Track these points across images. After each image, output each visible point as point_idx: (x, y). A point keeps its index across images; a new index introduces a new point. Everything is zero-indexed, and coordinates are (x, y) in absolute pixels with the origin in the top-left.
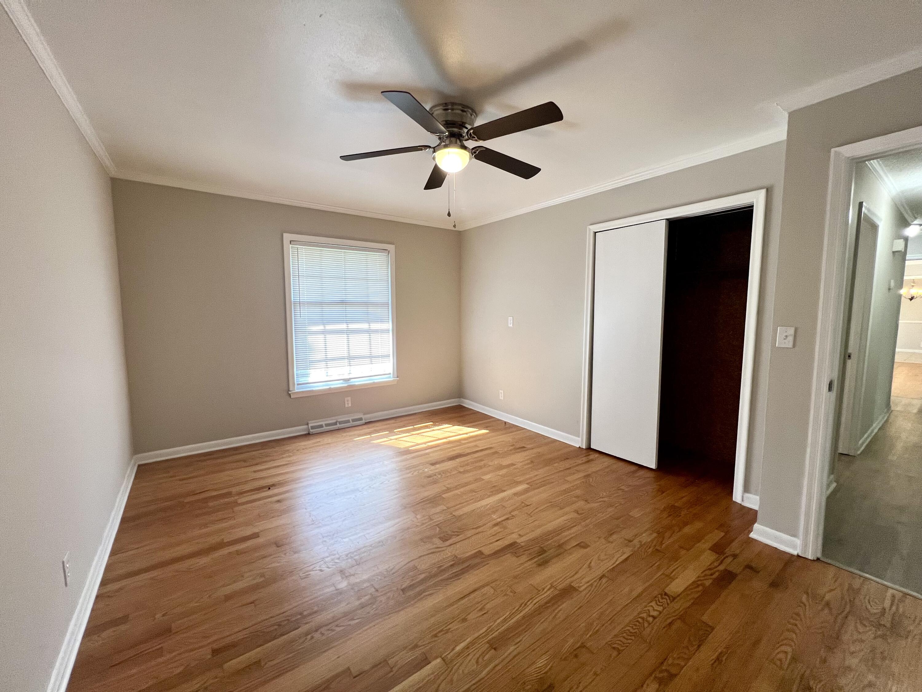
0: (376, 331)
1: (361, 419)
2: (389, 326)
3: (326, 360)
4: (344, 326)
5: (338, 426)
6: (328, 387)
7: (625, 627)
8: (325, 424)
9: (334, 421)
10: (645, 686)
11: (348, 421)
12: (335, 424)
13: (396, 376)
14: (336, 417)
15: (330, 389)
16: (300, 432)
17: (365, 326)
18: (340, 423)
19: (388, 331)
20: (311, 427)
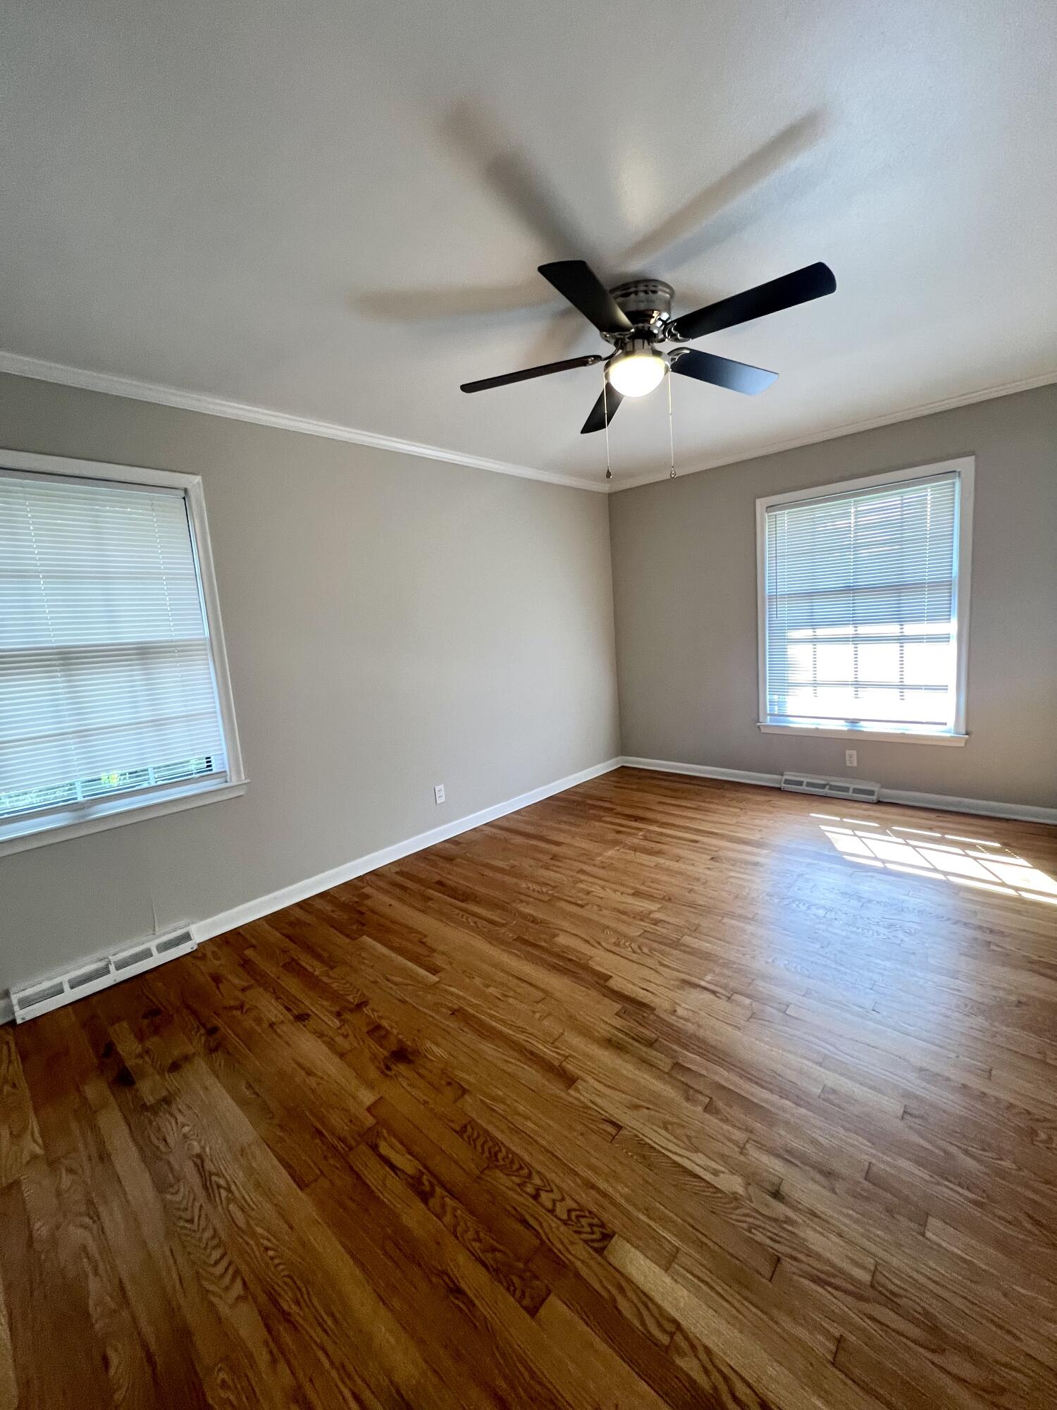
0: (918, 639)
1: (871, 793)
2: (951, 627)
3: (815, 684)
4: (849, 630)
5: (826, 791)
6: (813, 727)
7: (505, 1146)
8: (808, 783)
9: (823, 782)
10: (410, 1157)
11: (846, 789)
12: (823, 786)
13: (964, 732)
14: (828, 778)
15: (817, 729)
16: (766, 781)
17: (893, 629)
18: (832, 787)
19: (946, 638)
20: (786, 780)
